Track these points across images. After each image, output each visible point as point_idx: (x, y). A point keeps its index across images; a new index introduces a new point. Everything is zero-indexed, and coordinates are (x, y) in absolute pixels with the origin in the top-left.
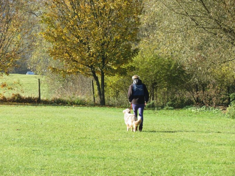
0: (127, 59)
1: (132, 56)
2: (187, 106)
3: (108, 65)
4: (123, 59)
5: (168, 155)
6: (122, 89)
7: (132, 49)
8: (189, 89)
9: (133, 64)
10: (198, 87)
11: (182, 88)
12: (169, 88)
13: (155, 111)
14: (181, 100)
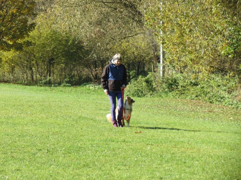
0: (24, 34)
1: (29, 31)
2: (85, 83)
3: (4, 40)
4: (19, 33)
5: (65, 132)
6: (18, 65)
7: (29, 23)
8: (87, 66)
9: (29, 39)
10: (97, 64)
11: (80, 64)
12: (66, 64)
13: (52, 88)
14: (79, 77)
